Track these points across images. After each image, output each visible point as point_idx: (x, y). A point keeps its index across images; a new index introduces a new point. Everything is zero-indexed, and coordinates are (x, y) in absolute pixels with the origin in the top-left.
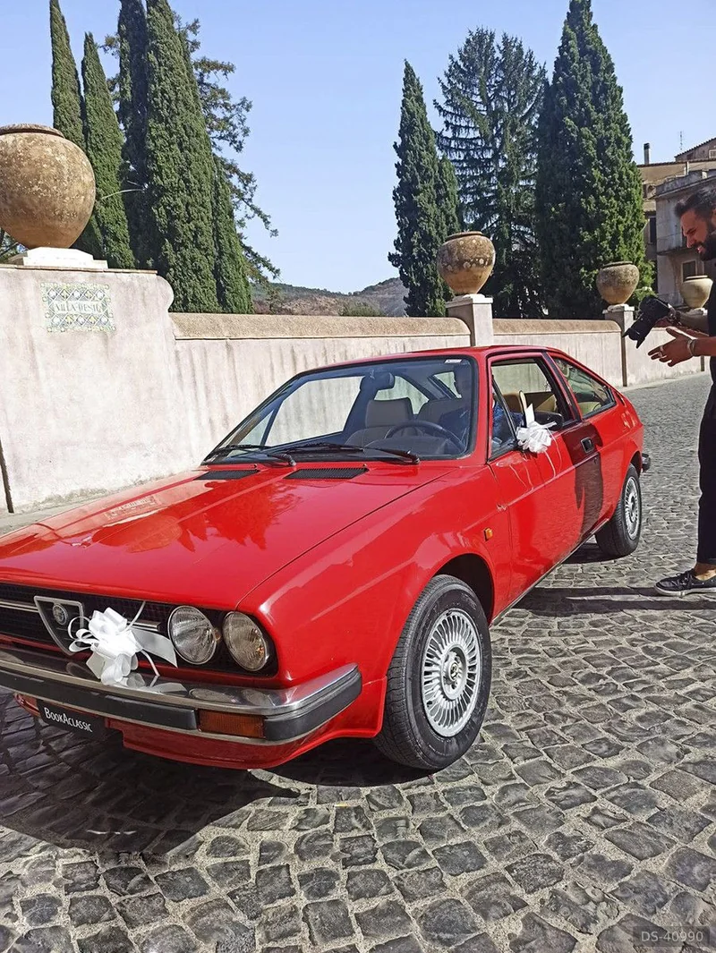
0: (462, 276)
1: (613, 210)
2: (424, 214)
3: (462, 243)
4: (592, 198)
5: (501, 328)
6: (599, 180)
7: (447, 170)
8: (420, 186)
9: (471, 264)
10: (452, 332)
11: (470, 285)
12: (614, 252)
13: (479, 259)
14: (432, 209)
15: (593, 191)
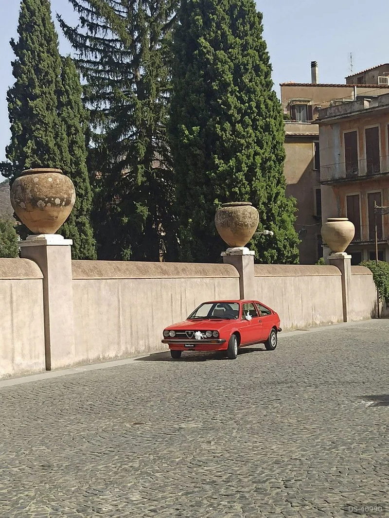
0: (36, 214)
1: (250, 140)
2: (41, 122)
3: (36, 180)
4: (227, 125)
5: (84, 272)
6: (235, 107)
7: (71, 76)
8: (37, 91)
9: (46, 203)
10: (19, 275)
11: (48, 224)
12: (251, 185)
13: (55, 198)
14: (50, 117)
15: (229, 118)
